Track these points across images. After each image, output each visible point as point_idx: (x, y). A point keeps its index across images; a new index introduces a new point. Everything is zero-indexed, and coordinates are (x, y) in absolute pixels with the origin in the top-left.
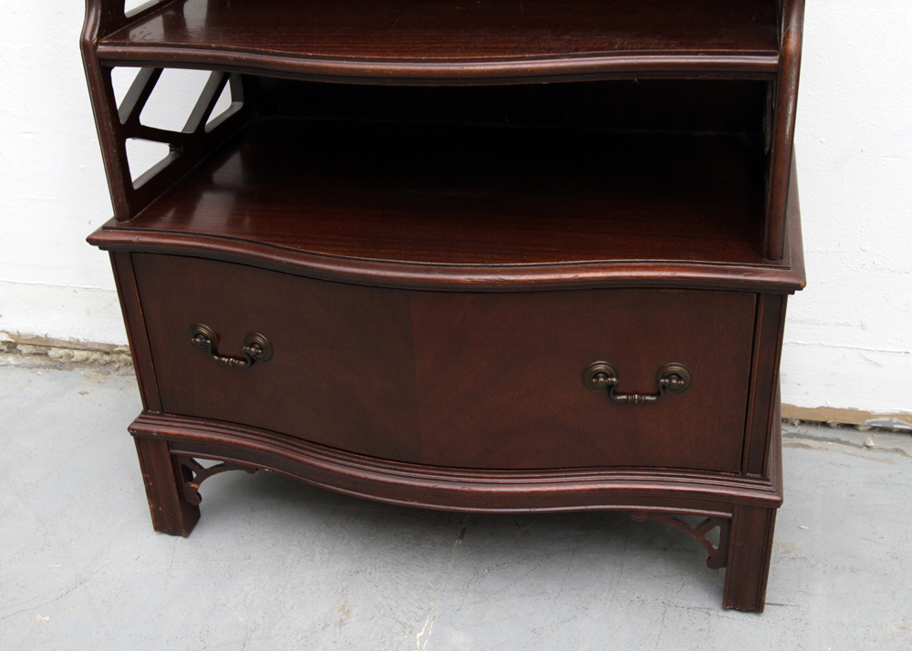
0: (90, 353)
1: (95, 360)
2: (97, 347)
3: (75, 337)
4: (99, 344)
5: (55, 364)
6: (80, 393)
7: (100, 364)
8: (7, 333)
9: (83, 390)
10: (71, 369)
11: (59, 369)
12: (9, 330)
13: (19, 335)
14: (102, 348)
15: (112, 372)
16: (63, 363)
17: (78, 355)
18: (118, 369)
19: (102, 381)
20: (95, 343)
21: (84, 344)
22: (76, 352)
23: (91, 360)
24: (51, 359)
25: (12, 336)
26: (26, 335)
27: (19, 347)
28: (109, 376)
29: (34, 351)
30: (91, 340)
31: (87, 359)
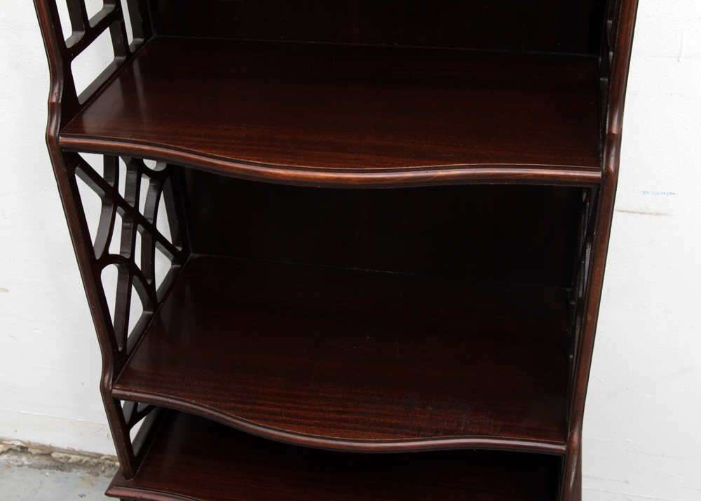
0: (83, 457)
1: (87, 462)
2: (88, 454)
3: (72, 447)
4: (90, 453)
5: (57, 464)
6: (79, 495)
7: (91, 466)
8: (21, 441)
9: (81, 493)
10: (70, 470)
11: (62, 470)
12: (22, 440)
13: (30, 443)
14: (92, 455)
15: (100, 474)
16: (63, 463)
17: (74, 458)
18: (104, 471)
19: (94, 482)
20: (87, 452)
21: (78, 452)
22: (73, 456)
23: (83, 462)
24: (54, 460)
25: (24, 443)
26: (35, 444)
27: (29, 450)
28: (99, 478)
29: (41, 452)
30: (83, 450)
31: (81, 461)
